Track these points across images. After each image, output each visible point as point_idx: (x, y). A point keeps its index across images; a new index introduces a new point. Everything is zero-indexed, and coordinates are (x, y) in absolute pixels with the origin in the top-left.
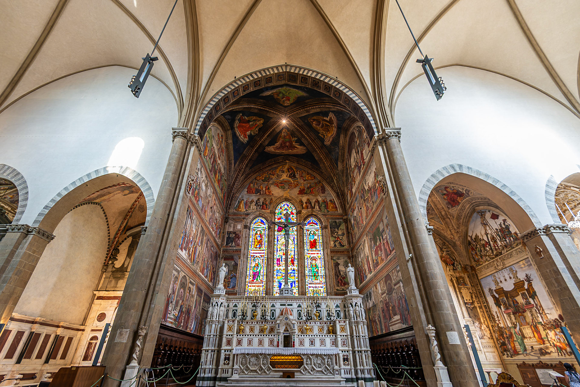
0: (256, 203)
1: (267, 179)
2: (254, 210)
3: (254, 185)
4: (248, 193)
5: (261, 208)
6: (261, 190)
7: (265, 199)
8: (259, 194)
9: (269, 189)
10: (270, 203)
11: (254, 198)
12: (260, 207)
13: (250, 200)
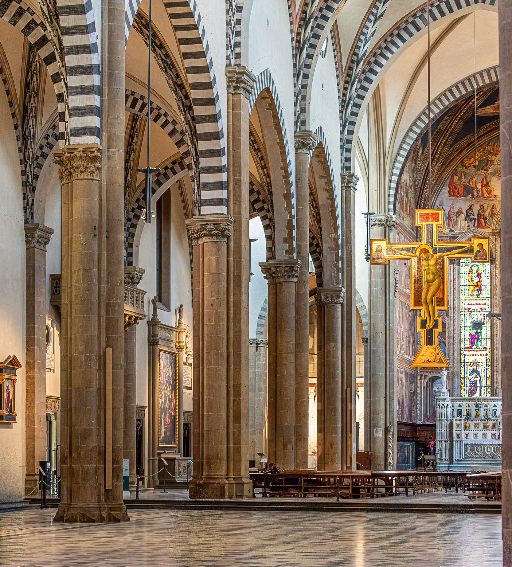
0: (468, 215)
1: (484, 165)
2: (464, 229)
3: (460, 178)
4: (450, 195)
5: (476, 225)
6: (473, 189)
7: (482, 207)
8: (470, 195)
9: (487, 184)
10: (492, 215)
11: (463, 204)
12: (474, 223)
13: (456, 210)
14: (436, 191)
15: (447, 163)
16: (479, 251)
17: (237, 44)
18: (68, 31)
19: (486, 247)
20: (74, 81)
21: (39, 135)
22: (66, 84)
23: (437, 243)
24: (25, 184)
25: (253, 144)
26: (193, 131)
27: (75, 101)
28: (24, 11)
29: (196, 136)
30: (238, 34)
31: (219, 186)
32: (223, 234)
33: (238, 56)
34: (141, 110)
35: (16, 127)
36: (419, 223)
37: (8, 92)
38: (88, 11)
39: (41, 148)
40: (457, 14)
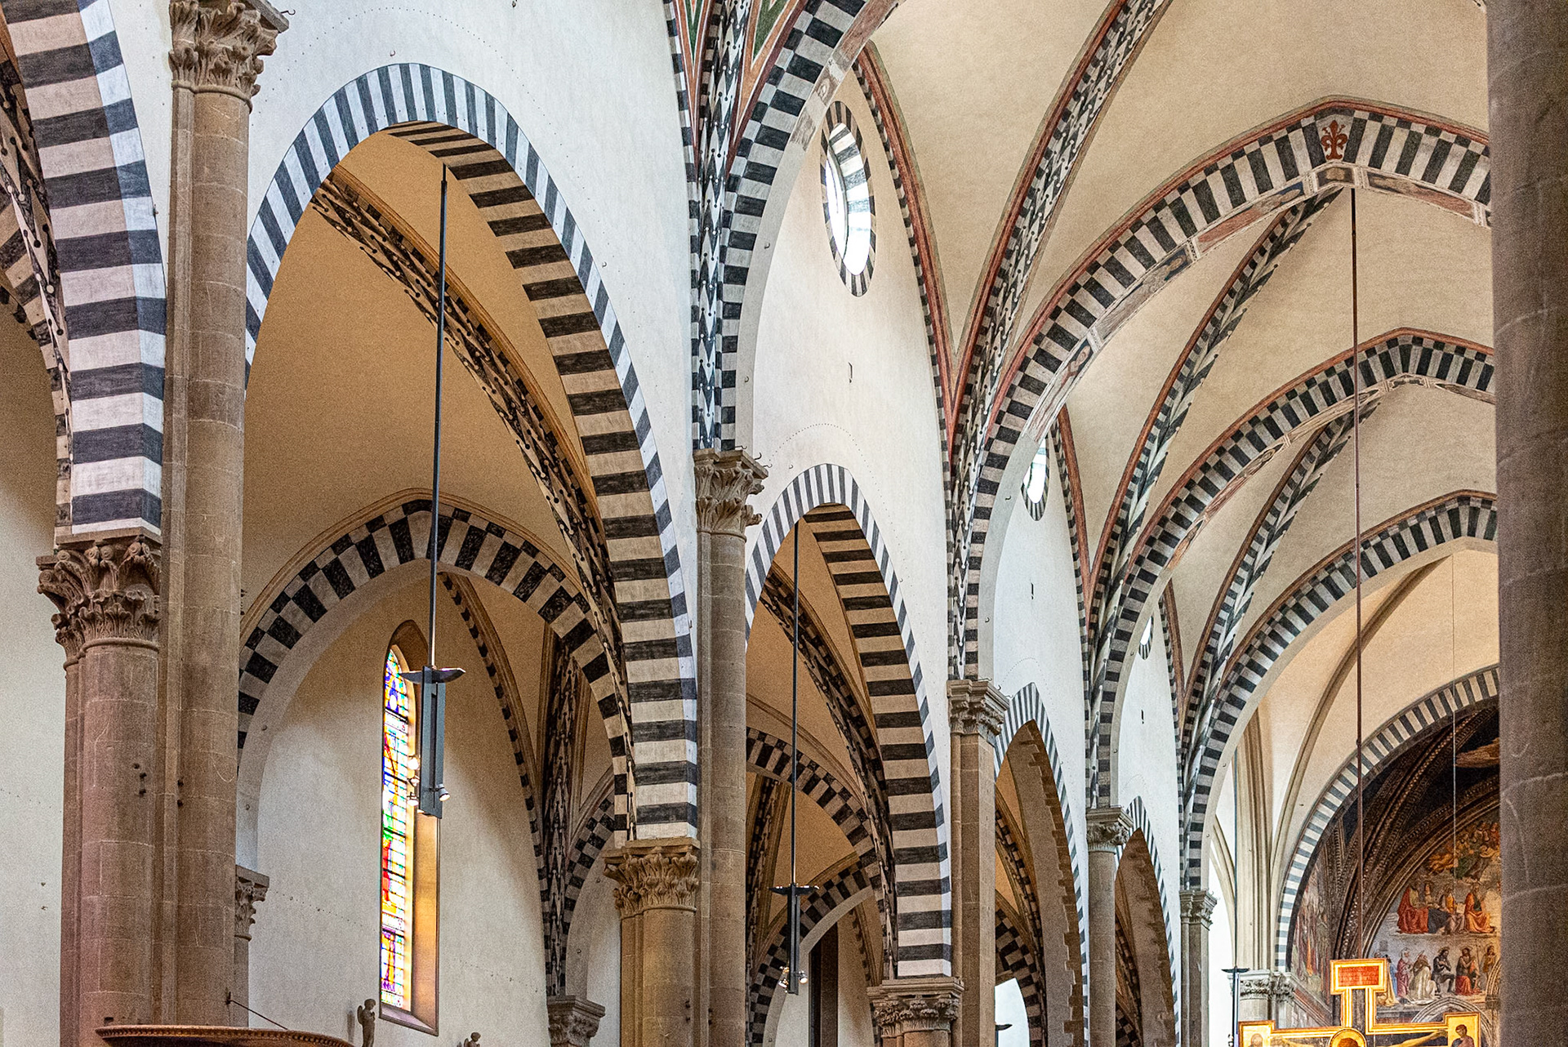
0: (1437, 970)
1: (1470, 868)
2: (1428, 996)
3: (1423, 895)
4: (1402, 930)
5: (1453, 988)
6: (1448, 916)
7: (1466, 952)
8: (1442, 930)
9: (1478, 906)
10: (1486, 967)
11: (1427, 947)
12: (1450, 983)
13: (1413, 961)
14: (1372, 923)
15: (1395, 864)
16: (1459, 1041)
17: (971, 635)
18: (633, 612)
19: (1473, 1033)
20: (645, 712)
21: (576, 821)
22: (629, 719)
23: (1374, 1027)
24: (548, 918)
25: (1004, 835)
26: (883, 809)
27: (647, 753)
28: (543, 572)
29: (889, 822)
30: (972, 613)
31: (935, 919)
32: (941, 1015)
33: (972, 658)
34: (778, 770)
35: (530, 804)
36: (1337, 988)
37: (513, 735)
38: (672, 571)
39: (580, 845)
40: (1418, 560)
